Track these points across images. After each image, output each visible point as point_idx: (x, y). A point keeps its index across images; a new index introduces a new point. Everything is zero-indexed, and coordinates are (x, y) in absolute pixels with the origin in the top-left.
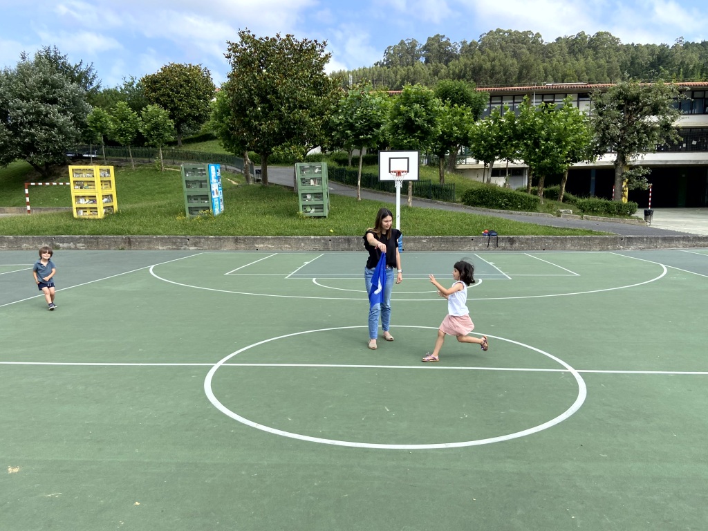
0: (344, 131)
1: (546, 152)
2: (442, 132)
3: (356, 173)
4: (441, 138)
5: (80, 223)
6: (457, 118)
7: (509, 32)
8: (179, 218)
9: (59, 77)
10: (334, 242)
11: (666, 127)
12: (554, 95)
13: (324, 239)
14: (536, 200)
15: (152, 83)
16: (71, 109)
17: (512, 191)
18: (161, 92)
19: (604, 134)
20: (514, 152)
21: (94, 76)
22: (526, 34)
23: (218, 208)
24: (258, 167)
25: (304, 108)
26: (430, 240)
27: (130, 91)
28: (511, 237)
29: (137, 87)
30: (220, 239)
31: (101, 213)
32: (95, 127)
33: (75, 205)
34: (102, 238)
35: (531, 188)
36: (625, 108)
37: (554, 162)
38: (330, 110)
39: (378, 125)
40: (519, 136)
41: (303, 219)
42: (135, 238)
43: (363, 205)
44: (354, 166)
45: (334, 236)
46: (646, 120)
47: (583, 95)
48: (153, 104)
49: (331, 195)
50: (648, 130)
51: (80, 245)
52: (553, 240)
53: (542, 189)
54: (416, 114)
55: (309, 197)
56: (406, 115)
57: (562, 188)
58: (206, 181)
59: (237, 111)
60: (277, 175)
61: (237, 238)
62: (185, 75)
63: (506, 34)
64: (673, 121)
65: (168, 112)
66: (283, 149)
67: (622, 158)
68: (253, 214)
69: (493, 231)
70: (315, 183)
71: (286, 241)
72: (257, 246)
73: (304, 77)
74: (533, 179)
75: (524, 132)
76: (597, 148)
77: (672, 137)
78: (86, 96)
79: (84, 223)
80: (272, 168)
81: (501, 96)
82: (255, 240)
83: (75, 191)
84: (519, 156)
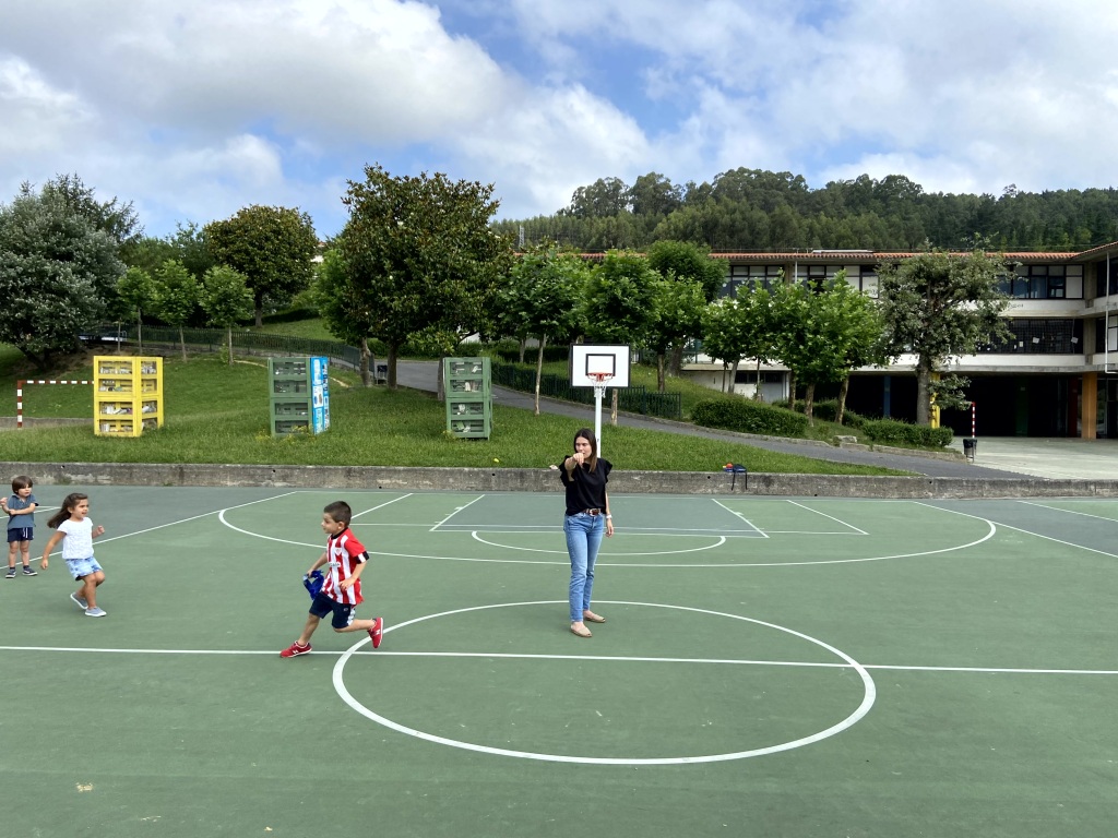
0: (517, 313)
1: (815, 350)
2: (662, 316)
3: (533, 375)
4: (660, 326)
5: (103, 443)
6: (684, 296)
7: (758, 172)
8: (259, 438)
9: (79, 221)
10: (499, 477)
11: (990, 318)
12: (825, 266)
13: (484, 472)
14: (802, 421)
15: (222, 233)
16: (93, 268)
17: (766, 407)
18: (235, 247)
19: (899, 326)
20: (769, 347)
21: (132, 221)
22: (783, 176)
23: (321, 423)
24: (384, 362)
25: (458, 278)
26: (646, 477)
27: (186, 244)
28: (767, 474)
29: (198, 238)
30: (323, 471)
31: (137, 430)
32: (130, 297)
33: (98, 415)
34: (139, 467)
35: (795, 402)
36: (928, 291)
37: (827, 360)
38: (496, 281)
39: (568, 305)
40: (775, 325)
41: (452, 441)
42: (191, 469)
43: (544, 421)
44: (528, 363)
45: (499, 469)
46: (959, 308)
47: (867, 269)
48: (221, 264)
49: (495, 406)
50: (963, 321)
51: (103, 478)
52: (829, 481)
53: (809, 403)
54: (624, 291)
55: (462, 408)
56: (609, 292)
57: (841, 403)
58: (305, 382)
59: (357, 280)
60: (412, 373)
61: (350, 469)
62: (275, 222)
63: (753, 176)
64: (1000, 310)
65: (244, 277)
66: (423, 336)
67: (926, 362)
68: (376, 432)
69: (740, 466)
70: (472, 387)
71: (425, 475)
72: (380, 481)
73: (459, 234)
74: (797, 388)
75: (781, 321)
76: (889, 346)
77: (999, 334)
78: (117, 250)
79: (110, 445)
80: (401, 363)
81: (748, 266)
82: (378, 472)
83: (100, 394)
84: (775, 355)
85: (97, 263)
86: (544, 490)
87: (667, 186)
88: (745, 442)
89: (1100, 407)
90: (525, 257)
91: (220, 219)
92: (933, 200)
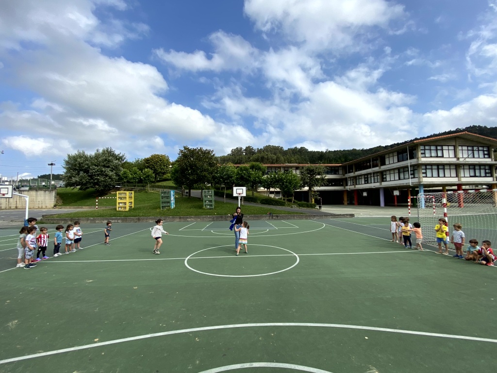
0: (220, 179)
1: (286, 187)
2: (253, 179)
3: (223, 193)
4: (252, 182)
5: (119, 212)
6: (257, 175)
7: (273, 146)
8: (158, 210)
9: (111, 158)
10: (216, 218)
11: (323, 179)
12: (288, 168)
13: (213, 217)
14: (284, 202)
15: (147, 161)
16: (115, 170)
17: (276, 199)
18: (150, 164)
19: (304, 181)
20: (276, 186)
21: (125, 158)
22: (278, 147)
23: (173, 206)
24: (188, 191)
25: (206, 171)
26: (251, 216)
27: (138, 164)
28: (277, 215)
29: (140, 162)
30: (174, 218)
31: (127, 209)
32: (124, 176)
33: (118, 206)
34: (128, 218)
35: (283, 198)
36: (310, 173)
37: (289, 189)
38: (215, 172)
39: (232, 177)
40: (277, 181)
41: (205, 209)
42: (141, 218)
43: (226, 204)
44: (222, 190)
45: (217, 216)
46: (316, 177)
47: (297, 168)
48: (147, 168)
49: (215, 201)
50: (317, 180)
51: (119, 221)
52: (290, 216)
53: (286, 199)
54: (244, 174)
55: (207, 202)
56: (241, 174)
57: (293, 198)
58: (169, 197)
59: (181, 172)
60: (195, 193)
61: (180, 217)
62: (160, 158)
64: (325, 177)
65: (152, 171)
66: (198, 185)
67: (310, 189)
68: (186, 208)
69: (271, 213)
70: (209, 197)
71: (199, 218)
72: (188, 220)
73: (206, 161)
74: (283, 195)
75: (279, 180)
76: (302, 185)
77: (325, 182)
78: (121, 165)
79: (121, 213)
80: (192, 191)
81: (271, 167)
82: (187, 218)
83: (118, 201)
84: (278, 187)
85: (116, 168)
86: (227, 220)
87: (252, 149)
88: (272, 208)
89: (347, 198)
90: (222, 167)
91: (146, 157)
92: (311, 152)
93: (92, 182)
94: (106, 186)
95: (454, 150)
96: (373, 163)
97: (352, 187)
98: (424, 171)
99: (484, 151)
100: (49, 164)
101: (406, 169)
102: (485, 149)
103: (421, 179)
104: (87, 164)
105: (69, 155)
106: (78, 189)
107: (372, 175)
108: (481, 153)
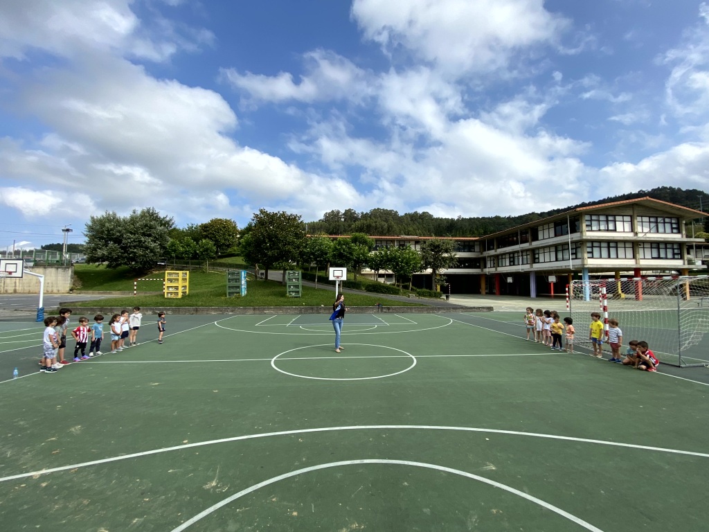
0: (309, 256)
1: (402, 268)
2: (355, 257)
3: (314, 276)
4: (355, 260)
5: (169, 300)
6: (362, 251)
7: (383, 209)
8: (223, 298)
9: (154, 223)
10: (305, 309)
12: (405, 241)
13: (300, 308)
14: (399, 290)
15: (205, 227)
16: (159, 240)
17: (387, 285)
18: (209, 232)
19: (426, 261)
20: (388, 267)
23: (244, 293)
24: (263, 271)
25: (290, 245)
26: (352, 308)
27: (191, 231)
28: (388, 307)
30: (246, 308)
31: (180, 296)
32: (171, 249)
33: (166, 291)
34: (182, 308)
35: (396, 284)
36: (434, 250)
37: (405, 271)
38: (303, 246)
39: (326, 254)
40: (390, 260)
41: (289, 298)
42: (200, 308)
43: (318, 290)
44: (313, 272)
45: (305, 307)
46: (443, 255)
47: (417, 242)
48: (205, 238)
49: (303, 286)
50: (445, 259)
51: (169, 312)
52: (407, 308)
53: (401, 284)
54: (344, 250)
55: (292, 287)
56: (339, 250)
57: (410, 284)
58: (239, 279)
60: (274, 275)
61: (255, 308)
62: (223, 224)
64: (454, 256)
65: (213, 242)
66: (279, 264)
67: (434, 271)
68: (263, 295)
69: (380, 304)
70: (295, 280)
71: (281, 309)
72: (265, 312)
73: (291, 231)
74: (397, 280)
75: (392, 259)
76: (424, 266)
79: (171, 301)
80: (269, 272)
81: (381, 241)
82: (264, 309)
83: (167, 283)
84: (390, 269)
85: (160, 238)
86: (319, 313)
87: (355, 213)
88: (382, 297)
89: (486, 284)
90: (313, 238)
91: (204, 223)
92: (437, 219)
93: (126, 257)
94: (145, 263)
95: (631, 221)
96: (521, 237)
97: (493, 270)
98: (589, 250)
99: (671, 224)
100: (63, 230)
101: (566, 247)
102: (673, 221)
103: (585, 261)
104: (120, 232)
105: (93, 218)
106: (105, 266)
107: (520, 254)
108: (668, 227)
